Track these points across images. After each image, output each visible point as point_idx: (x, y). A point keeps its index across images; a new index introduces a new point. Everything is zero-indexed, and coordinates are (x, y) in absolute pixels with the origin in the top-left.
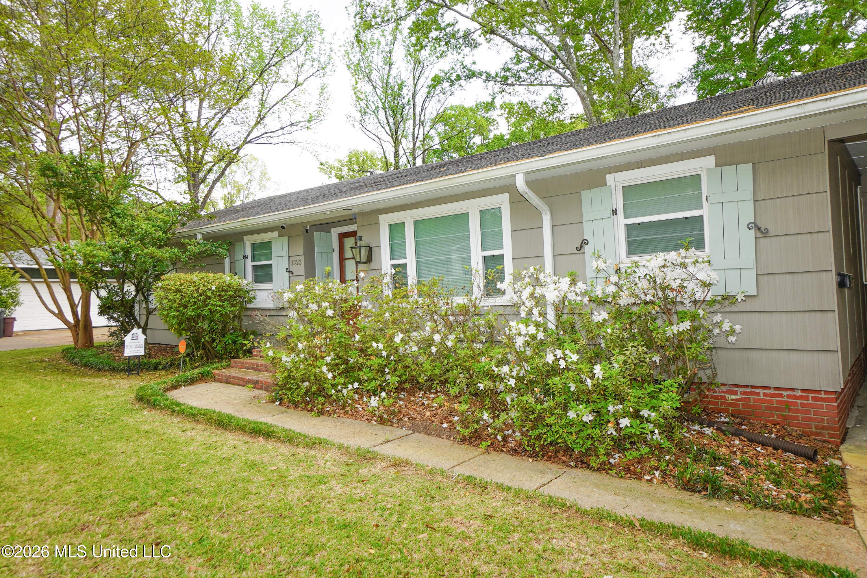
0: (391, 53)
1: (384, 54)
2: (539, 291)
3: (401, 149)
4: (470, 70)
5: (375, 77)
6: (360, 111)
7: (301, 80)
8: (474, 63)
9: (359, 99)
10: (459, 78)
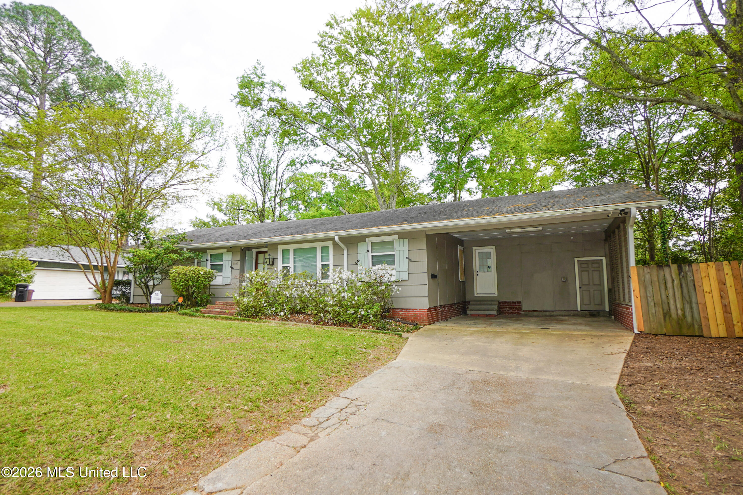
0: (265, 141)
1: (260, 141)
2: (341, 275)
3: (266, 197)
4: (313, 159)
5: (253, 153)
6: (242, 173)
7: (206, 151)
8: (316, 155)
9: (242, 166)
10: (306, 162)
